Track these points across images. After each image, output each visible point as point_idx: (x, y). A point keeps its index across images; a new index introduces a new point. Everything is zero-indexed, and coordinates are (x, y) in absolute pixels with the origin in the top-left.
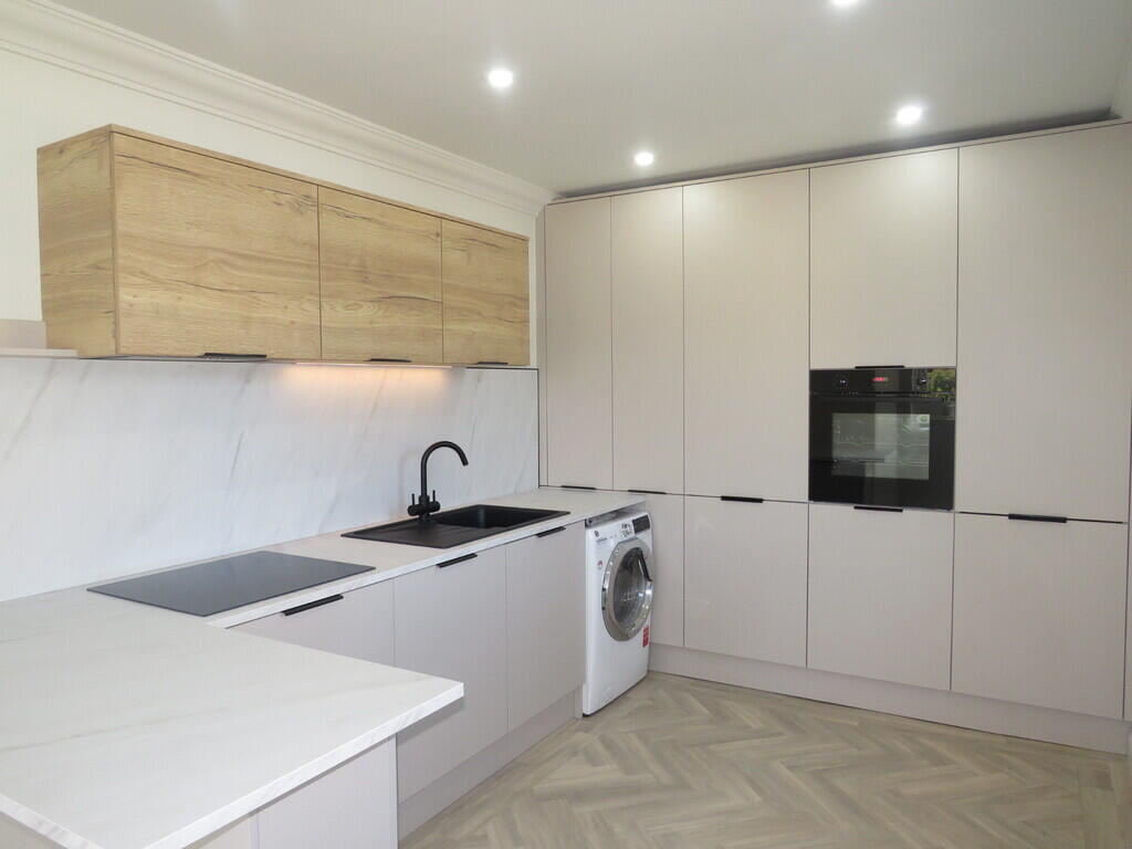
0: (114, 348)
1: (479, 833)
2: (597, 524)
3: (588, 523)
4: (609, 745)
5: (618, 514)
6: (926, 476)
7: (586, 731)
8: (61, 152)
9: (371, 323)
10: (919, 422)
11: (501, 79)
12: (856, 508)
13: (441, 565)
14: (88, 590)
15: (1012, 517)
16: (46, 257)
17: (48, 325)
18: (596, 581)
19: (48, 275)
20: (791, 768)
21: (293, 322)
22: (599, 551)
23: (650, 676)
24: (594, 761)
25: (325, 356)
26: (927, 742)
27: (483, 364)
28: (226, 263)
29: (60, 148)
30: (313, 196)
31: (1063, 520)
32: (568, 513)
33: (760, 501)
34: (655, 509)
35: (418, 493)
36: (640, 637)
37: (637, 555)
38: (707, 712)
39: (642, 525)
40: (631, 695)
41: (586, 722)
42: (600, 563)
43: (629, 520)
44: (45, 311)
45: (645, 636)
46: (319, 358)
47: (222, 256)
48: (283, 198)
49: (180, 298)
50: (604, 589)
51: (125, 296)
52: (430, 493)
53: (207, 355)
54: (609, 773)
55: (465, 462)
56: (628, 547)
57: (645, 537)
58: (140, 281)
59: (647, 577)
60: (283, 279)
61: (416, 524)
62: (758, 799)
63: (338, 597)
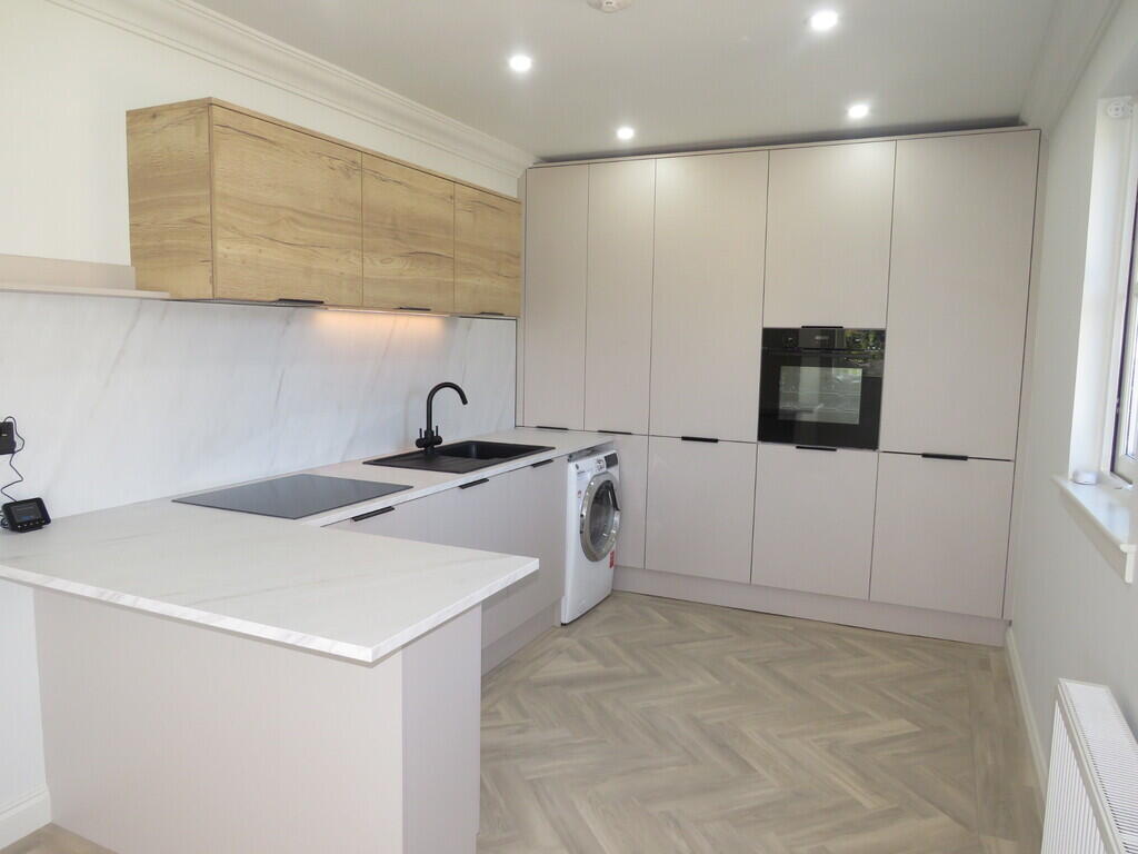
0: (211, 292)
1: (492, 710)
2: (576, 459)
3: (571, 457)
4: (586, 646)
5: (592, 451)
6: (857, 422)
7: (567, 636)
8: (154, 116)
9: (401, 275)
10: (855, 374)
11: (520, 64)
12: (798, 447)
13: (463, 487)
14: (174, 501)
15: (925, 455)
16: (134, 209)
17: (137, 269)
18: (575, 508)
19: (137, 225)
20: (742, 660)
21: (342, 273)
22: (578, 481)
23: (613, 595)
24: (578, 659)
25: (365, 303)
26: (851, 642)
27: (484, 314)
28: (293, 220)
29: (153, 113)
30: (357, 162)
31: (964, 458)
32: (554, 448)
33: (716, 441)
34: (621, 447)
35: (424, 429)
36: (607, 559)
37: (607, 487)
38: (666, 620)
39: (612, 461)
40: (599, 608)
41: (564, 630)
42: (580, 492)
43: (601, 457)
44: (134, 257)
45: (612, 558)
46: (361, 305)
47: (290, 214)
48: (336, 163)
49: (260, 251)
50: (582, 516)
51: (221, 247)
52: (434, 429)
53: (281, 300)
54: (592, 666)
55: (465, 402)
56: (603, 479)
57: (614, 471)
58: (231, 235)
59: (616, 507)
60: (336, 235)
61: (421, 455)
62: (717, 682)
63: (390, 509)
